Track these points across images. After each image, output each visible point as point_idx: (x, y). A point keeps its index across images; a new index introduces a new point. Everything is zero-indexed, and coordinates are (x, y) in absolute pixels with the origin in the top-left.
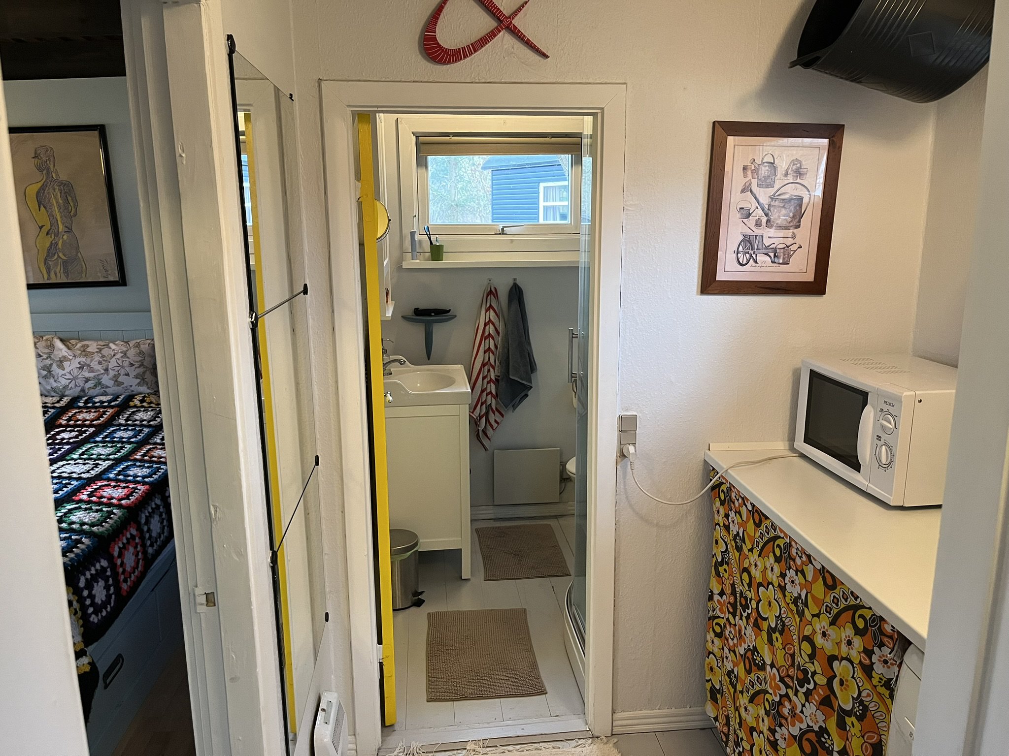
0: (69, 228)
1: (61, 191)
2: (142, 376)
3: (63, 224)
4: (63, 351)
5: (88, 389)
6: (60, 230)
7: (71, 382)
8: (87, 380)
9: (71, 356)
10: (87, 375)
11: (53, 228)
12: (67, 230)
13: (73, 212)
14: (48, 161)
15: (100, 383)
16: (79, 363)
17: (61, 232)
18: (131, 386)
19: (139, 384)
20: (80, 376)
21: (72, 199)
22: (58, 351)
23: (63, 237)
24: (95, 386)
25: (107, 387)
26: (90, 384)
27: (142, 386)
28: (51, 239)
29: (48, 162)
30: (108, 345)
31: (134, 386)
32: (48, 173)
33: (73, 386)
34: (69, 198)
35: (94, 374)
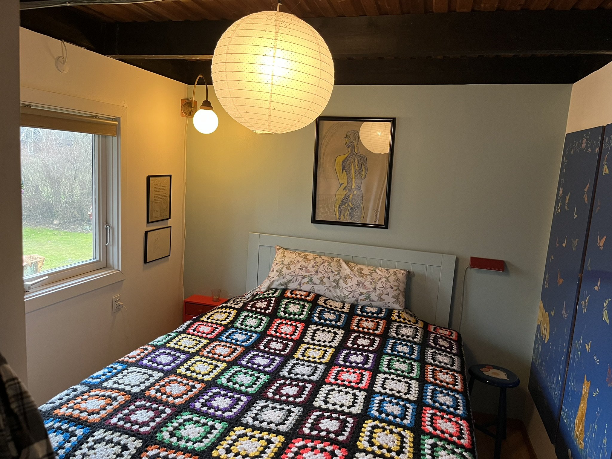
0: (358, 186)
1: (359, 161)
2: (397, 297)
3: (356, 183)
4: (347, 271)
5: (360, 300)
6: (353, 187)
7: (350, 293)
8: (361, 294)
9: (352, 275)
10: (362, 290)
11: (348, 185)
12: (357, 187)
13: (363, 176)
14: (354, 140)
15: (369, 298)
16: (357, 281)
17: (353, 189)
18: (389, 303)
19: (394, 302)
20: (357, 290)
21: (365, 168)
22: (344, 270)
23: (353, 192)
24: (365, 298)
25: (373, 301)
26: (362, 297)
27: (396, 304)
28: (345, 193)
29: (354, 142)
30: (375, 270)
31: (390, 303)
32: (352, 149)
33: (351, 297)
34: (363, 167)
35: (367, 290)
